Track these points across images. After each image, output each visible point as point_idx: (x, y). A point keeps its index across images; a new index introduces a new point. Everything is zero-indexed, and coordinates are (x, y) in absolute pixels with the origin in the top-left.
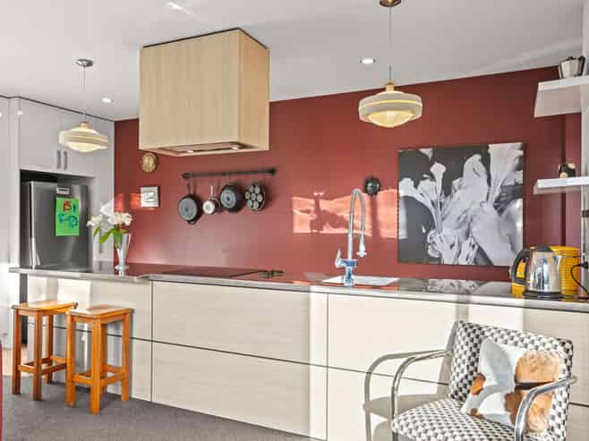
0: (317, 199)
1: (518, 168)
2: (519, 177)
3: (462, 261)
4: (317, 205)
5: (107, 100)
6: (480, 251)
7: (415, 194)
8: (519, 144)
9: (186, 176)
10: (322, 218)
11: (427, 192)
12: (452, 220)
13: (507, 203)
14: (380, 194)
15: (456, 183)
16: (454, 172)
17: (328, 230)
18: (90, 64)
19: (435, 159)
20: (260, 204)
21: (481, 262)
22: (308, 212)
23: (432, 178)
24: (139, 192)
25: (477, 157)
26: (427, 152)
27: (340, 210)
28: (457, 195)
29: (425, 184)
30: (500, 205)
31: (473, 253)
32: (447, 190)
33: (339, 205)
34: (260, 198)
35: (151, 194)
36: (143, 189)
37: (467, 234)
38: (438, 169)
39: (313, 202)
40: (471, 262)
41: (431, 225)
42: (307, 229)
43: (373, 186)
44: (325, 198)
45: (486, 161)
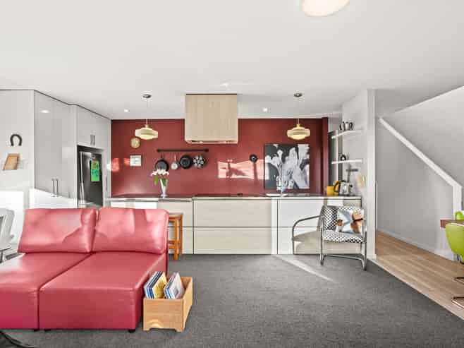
0: (229, 163)
1: (308, 153)
2: (308, 157)
3: (289, 188)
4: (229, 165)
5: (126, 111)
6: (295, 184)
7: (271, 162)
8: (307, 145)
9: (158, 151)
10: (231, 171)
11: (276, 161)
12: (285, 173)
13: (304, 166)
14: (258, 161)
15: (287, 158)
16: (286, 154)
17: (234, 176)
18: (149, 96)
19: (279, 149)
20: (202, 165)
21: (295, 187)
22: (225, 168)
23: (278, 156)
24: (129, 158)
25: (294, 149)
26: (276, 145)
27: (240, 168)
28: (287, 163)
29: (275, 158)
30: (302, 167)
31: (292, 185)
32: (284, 160)
33: (240, 166)
34: (202, 162)
35: (137, 159)
36: (131, 156)
37: (291, 178)
38: (280, 153)
39: (227, 164)
40: (292, 188)
41: (277, 174)
42: (225, 176)
43: (254, 159)
44: (233, 162)
45: (297, 150)
